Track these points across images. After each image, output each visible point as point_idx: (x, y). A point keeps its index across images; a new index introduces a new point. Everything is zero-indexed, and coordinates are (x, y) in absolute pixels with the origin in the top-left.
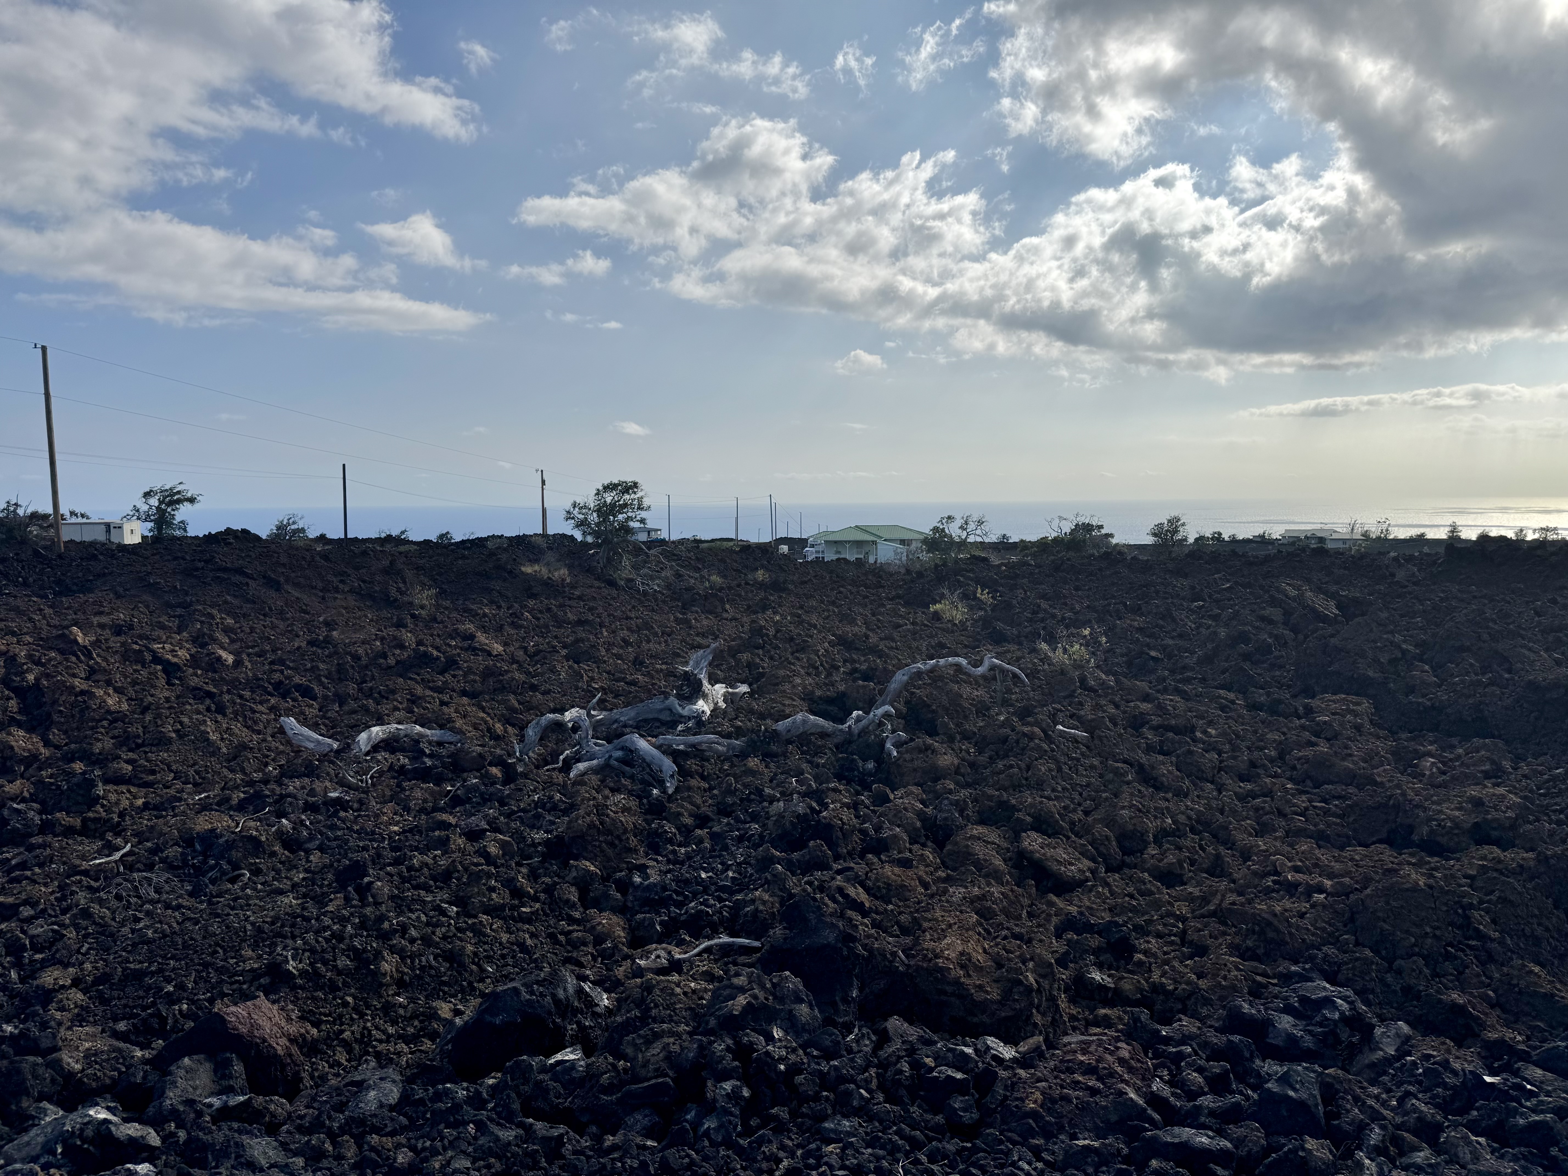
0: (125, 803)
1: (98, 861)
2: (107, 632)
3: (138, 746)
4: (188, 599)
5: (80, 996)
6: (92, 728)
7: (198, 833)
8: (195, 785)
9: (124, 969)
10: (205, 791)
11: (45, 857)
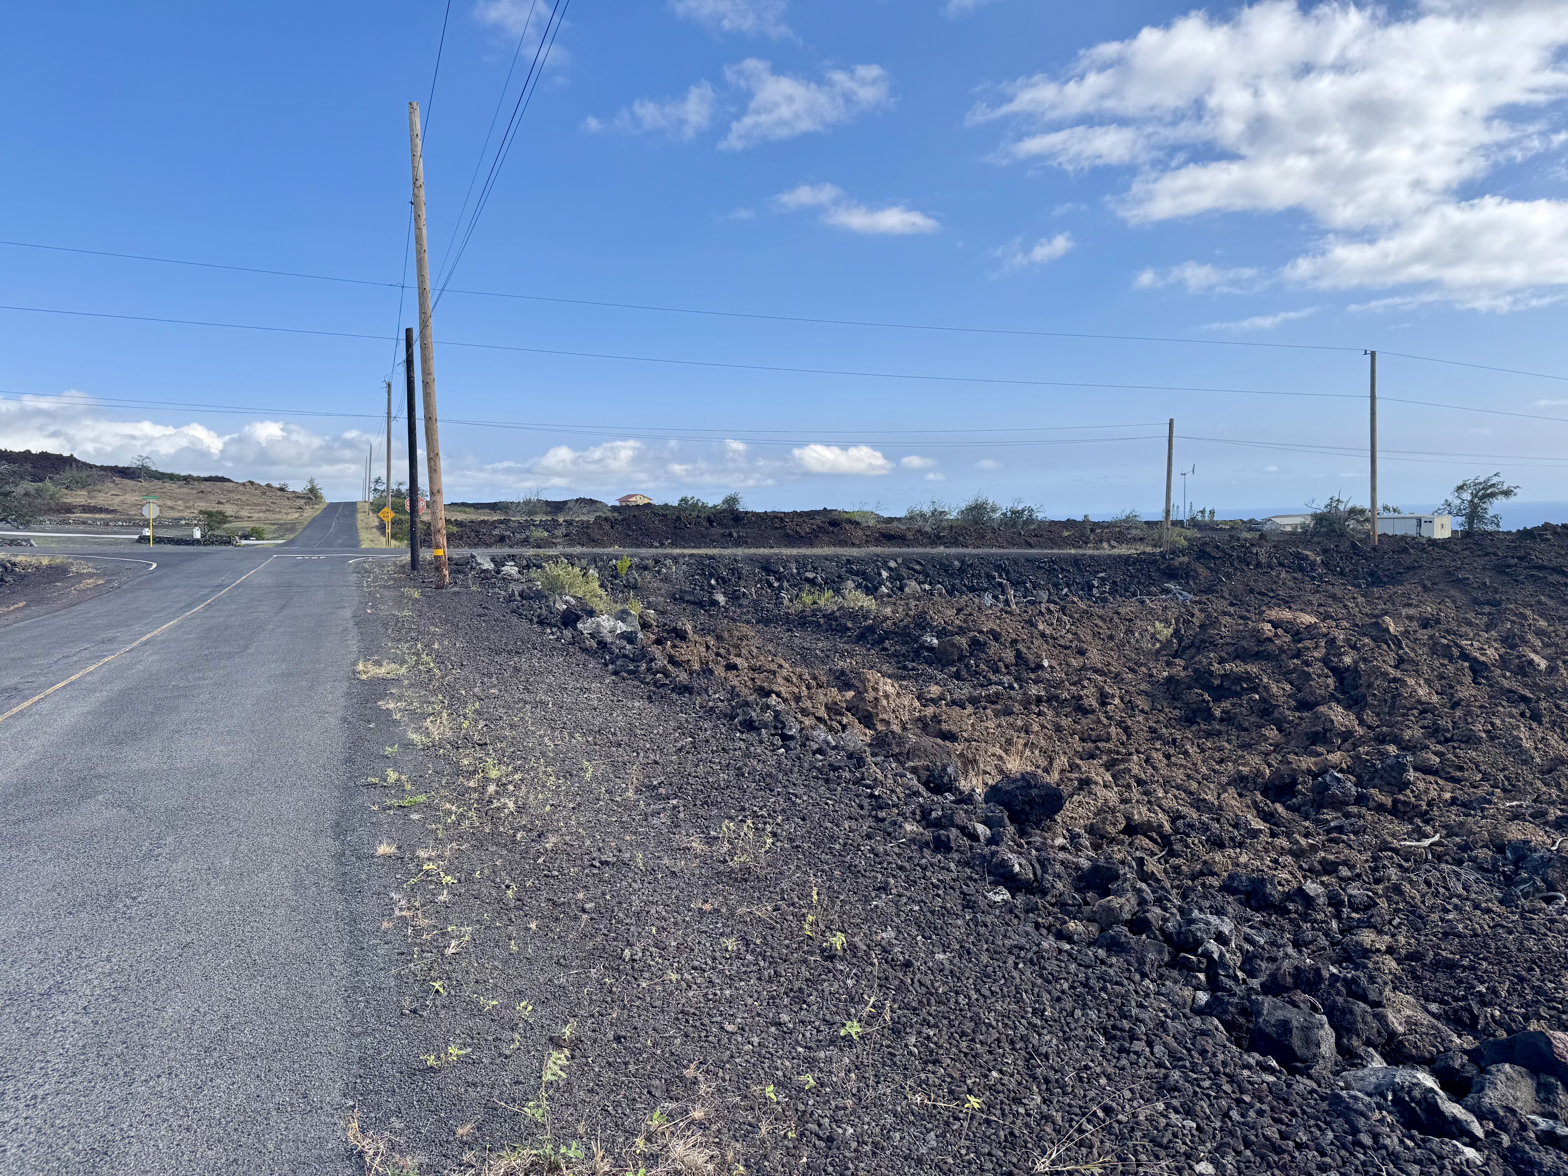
0: (1433, 794)
1: (1408, 843)
2: (1415, 625)
3: (1447, 740)
4: (1498, 597)
5: (1394, 964)
6: (1403, 715)
7: (1509, 841)
8: (1505, 790)
9: (1436, 954)
10: (1514, 799)
11: (1360, 827)
